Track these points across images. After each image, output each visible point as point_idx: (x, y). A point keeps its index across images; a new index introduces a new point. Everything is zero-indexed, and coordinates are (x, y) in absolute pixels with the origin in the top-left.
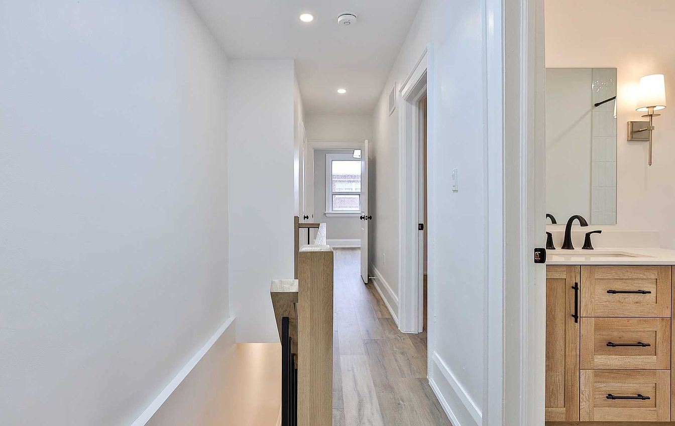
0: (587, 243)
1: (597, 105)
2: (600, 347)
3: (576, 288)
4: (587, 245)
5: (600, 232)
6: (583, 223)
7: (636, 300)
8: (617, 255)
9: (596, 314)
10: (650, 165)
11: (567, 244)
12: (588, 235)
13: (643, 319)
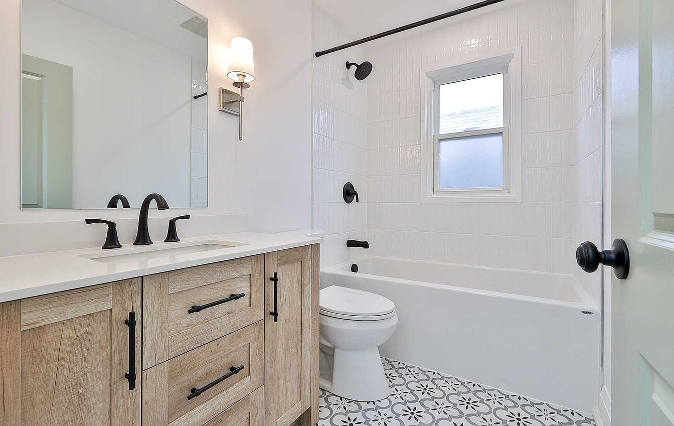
0: (171, 232)
1: (196, 97)
2: (179, 404)
3: (131, 322)
4: (172, 236)
5: (187, 217)
6: (162, 205)
7: (228, 310)
8: (208, 246)
9: (170, 354)
10: (241, 140)
11: (142, 238)
12: (172, 223)
13: (235, 333)
